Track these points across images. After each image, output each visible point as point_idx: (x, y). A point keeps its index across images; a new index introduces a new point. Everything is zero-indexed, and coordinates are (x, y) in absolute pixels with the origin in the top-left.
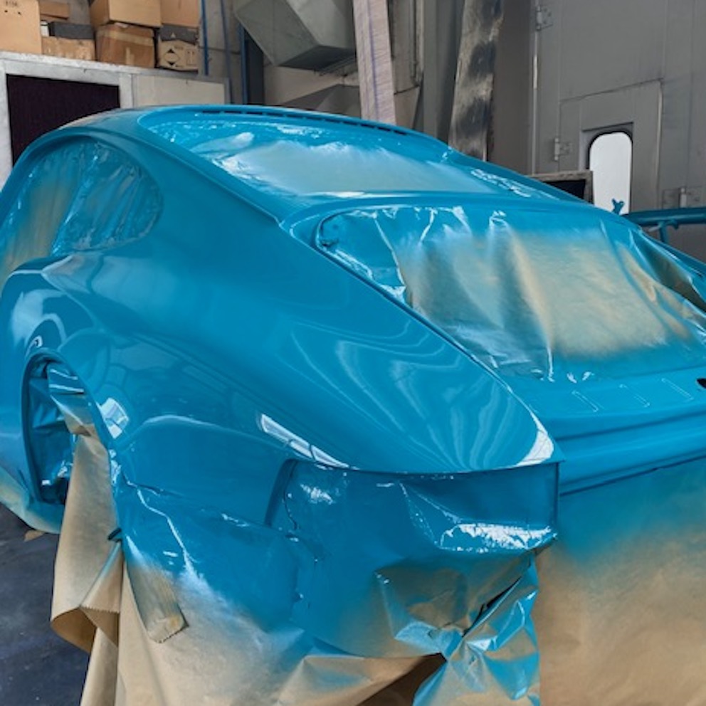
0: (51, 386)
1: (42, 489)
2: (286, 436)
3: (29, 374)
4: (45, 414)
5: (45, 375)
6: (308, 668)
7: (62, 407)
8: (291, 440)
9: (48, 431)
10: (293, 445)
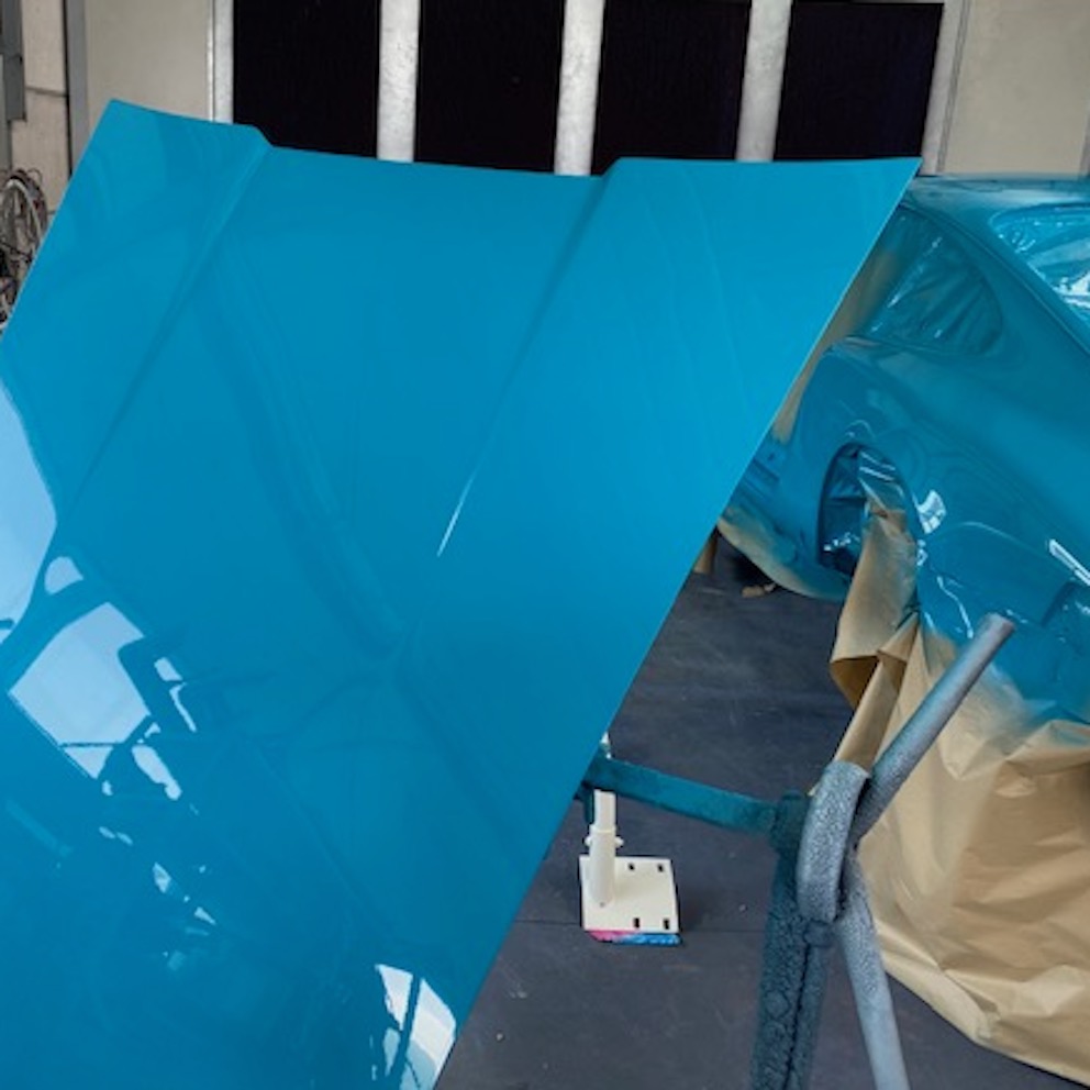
0: (862, 469)
1: (823, 552)
2: (1073, 564)
3: (841, 452)
4: (844, 487)
5: (855, 456)
6: (1052, 727)
7: (868, 488)
8: (1077, 569)
9: (840, 504)
10: (1078, 573)
